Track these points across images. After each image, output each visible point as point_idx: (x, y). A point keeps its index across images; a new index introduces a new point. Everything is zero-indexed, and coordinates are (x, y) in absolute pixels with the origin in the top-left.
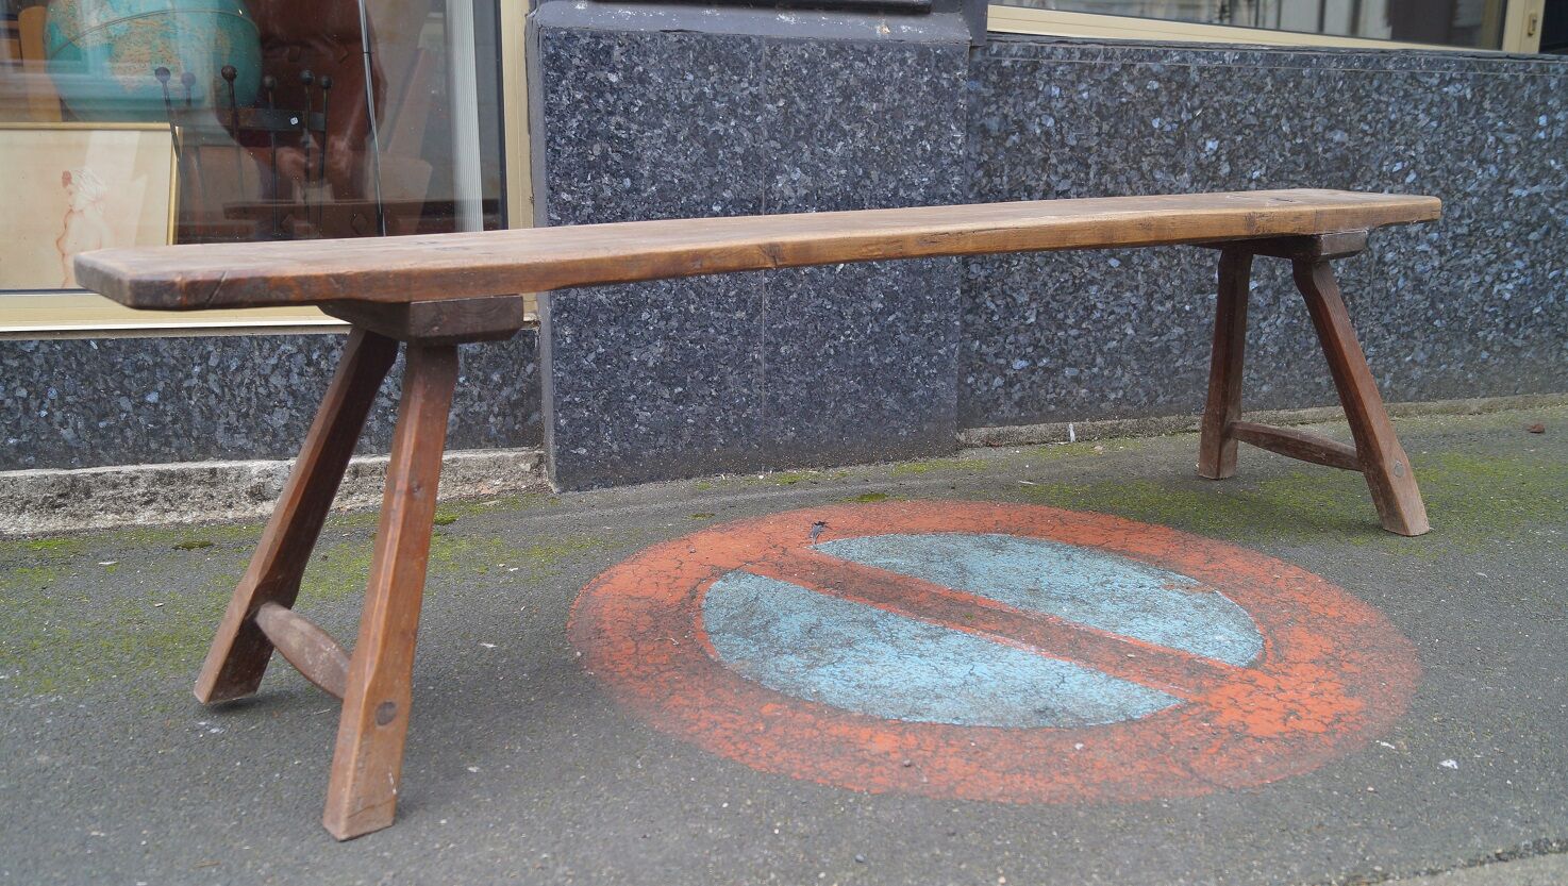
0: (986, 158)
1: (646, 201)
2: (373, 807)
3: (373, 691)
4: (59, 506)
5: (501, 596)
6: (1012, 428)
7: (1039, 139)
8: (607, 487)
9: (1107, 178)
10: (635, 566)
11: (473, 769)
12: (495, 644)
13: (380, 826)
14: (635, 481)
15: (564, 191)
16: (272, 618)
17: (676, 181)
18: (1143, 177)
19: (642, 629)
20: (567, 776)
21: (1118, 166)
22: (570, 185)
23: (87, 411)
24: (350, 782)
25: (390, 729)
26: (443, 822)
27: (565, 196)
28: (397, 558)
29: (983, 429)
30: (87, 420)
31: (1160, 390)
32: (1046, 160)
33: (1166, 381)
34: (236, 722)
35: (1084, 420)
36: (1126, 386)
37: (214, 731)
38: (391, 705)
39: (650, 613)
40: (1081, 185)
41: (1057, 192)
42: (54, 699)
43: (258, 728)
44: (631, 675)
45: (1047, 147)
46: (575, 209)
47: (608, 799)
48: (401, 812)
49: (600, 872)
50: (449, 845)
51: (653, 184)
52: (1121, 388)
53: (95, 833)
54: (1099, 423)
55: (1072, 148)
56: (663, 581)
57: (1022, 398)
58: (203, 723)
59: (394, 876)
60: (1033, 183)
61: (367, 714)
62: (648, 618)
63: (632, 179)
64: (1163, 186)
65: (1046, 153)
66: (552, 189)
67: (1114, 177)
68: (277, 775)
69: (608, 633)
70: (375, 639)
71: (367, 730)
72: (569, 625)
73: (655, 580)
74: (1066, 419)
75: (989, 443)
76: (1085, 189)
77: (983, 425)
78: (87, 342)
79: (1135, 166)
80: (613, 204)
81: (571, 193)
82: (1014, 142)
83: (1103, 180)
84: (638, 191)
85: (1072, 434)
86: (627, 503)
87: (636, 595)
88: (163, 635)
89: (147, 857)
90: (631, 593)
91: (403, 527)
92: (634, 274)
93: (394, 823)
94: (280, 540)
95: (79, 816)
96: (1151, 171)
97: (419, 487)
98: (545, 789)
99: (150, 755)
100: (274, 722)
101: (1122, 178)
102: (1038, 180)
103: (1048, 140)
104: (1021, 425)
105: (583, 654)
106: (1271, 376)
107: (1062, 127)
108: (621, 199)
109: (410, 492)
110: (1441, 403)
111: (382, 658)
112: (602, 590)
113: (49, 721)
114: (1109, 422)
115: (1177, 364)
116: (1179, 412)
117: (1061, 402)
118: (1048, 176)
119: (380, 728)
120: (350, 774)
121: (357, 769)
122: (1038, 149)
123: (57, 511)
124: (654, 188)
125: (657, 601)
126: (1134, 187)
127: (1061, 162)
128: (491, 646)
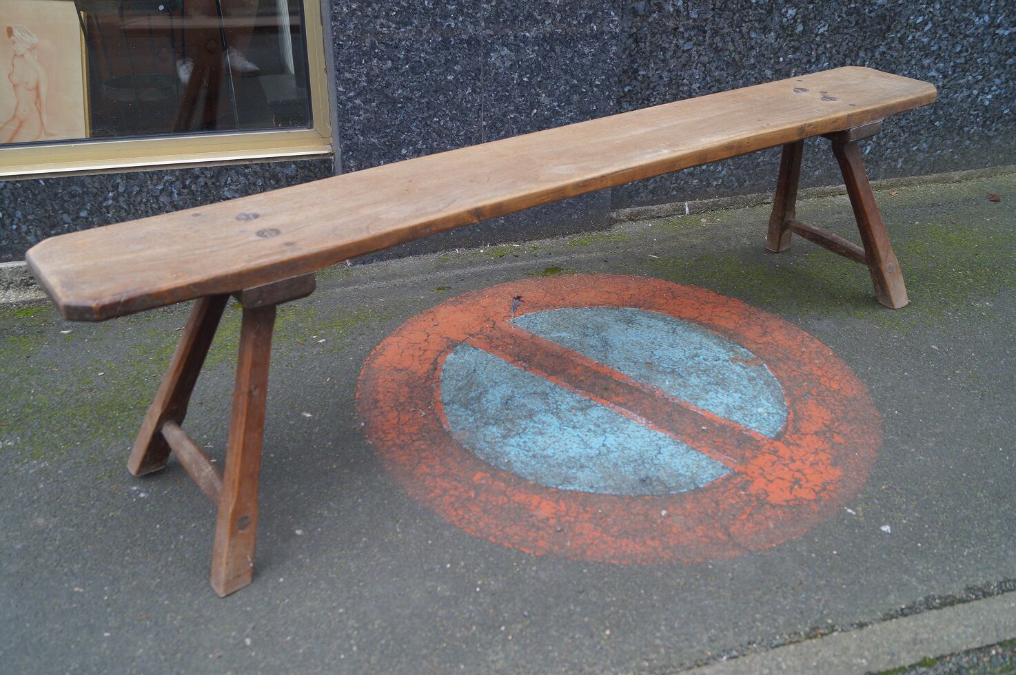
0: (635, 30)
1: (402, 75)
2: (239, 576)
3: (235, 513)
4: (31, 284)
5: (315, 367)
6: (647, 207)
7: (672, 15)
8: (382, 260)
9: (718, 38)
10: (397, 339)
11: (299, 532)
12: (311, 413)
13: (243, 586)
14: (400, 256)
15: (347, 71)
16: (172, 434)
17: (423, 61)
18: (743, 37)
19: (402, 399)
20: (354, 539)
21: (726, 31)
22: (351, 67)
23: (42, 224)
24: (224, 565)
25: (246, 531)
26: (281, 580)
27: (347, 75)
28: (245, 434)
29: (628, 209)
30: (43, 229)
31: (747, 178)
32: (676, 29)
33: (751, 172)
34: (154, 485)
35: (695, 200)
36: (724, 176)
37: (142, 495)
38: (246, 518)
39: (407, 385)
40: (700, 45)
41: (683, 50)
42: (43, 466)
43: (168, 492)
44: (394, 445)
45: (677, 20)
46: (354, 83)
47: (378, 559)
48: (256, 573)
49: (373, 625)
50: (285, 600)
51: (407, 64)
52: (721, 178)
53: (76, 589)
54: (705, 201)
55: (695, 20)
56: (417, 354)
57: (654, 188)
58: (135, 488)
59: (253, 628)
60: (667, 46)
61: (232, 526)
62: (407, 389)
63: (393, 61)
64: (756, 43)
65: (676, 24)
66: (339, 71)
67: (723, 39)
68: (182, 537)
69: (380, 404)
70: (234, 482)
71: (233, 534)
72: (357, 396)
73: (411, 352)
74: (684, 200)
75: (632, 218)
76: (703, 47)
77: (629, 206)
78: (37, 181)
79: (738, 30)
80: (380, 79)
81: (352, 73)
82: (655, 18)
83: (715, 41)
84: (397, 69)
85: (687, 209)
86: (395, 276)
87: (399, 367)
89: (109, 610)
90: (396, 365)
91: (247, 415)
93: (252, 582)
94: (172, 389)
95: (66, 574)
96: (748, 33)
97: (255, 388)
98: (342, 550)
99: (105, 517)
100: (178, 487)
101: (728, 39)
102: (671, 43)
103: (678, 16)
104: (653, 205)
105: (365, 425)
106: (821, 164)
107: (688, 6)
108: (386, 75)
109: (250, 393)
110: (934, 175)
111: (239, 492)
112: (380, 360)
113: (42, 486)
114: (712, 200)
115: (759, 160)
116: (759, 191)
117: (680, 189)
118: (677, 40)
119: (240, 532)
120: (224, 560)
121: (228, 558)
122: (671, 22)
123: (30, 287)
124: (407, 66)
125: (412, 373)
126: (736, 44)
127: (687, 30)
128: (309, 415)
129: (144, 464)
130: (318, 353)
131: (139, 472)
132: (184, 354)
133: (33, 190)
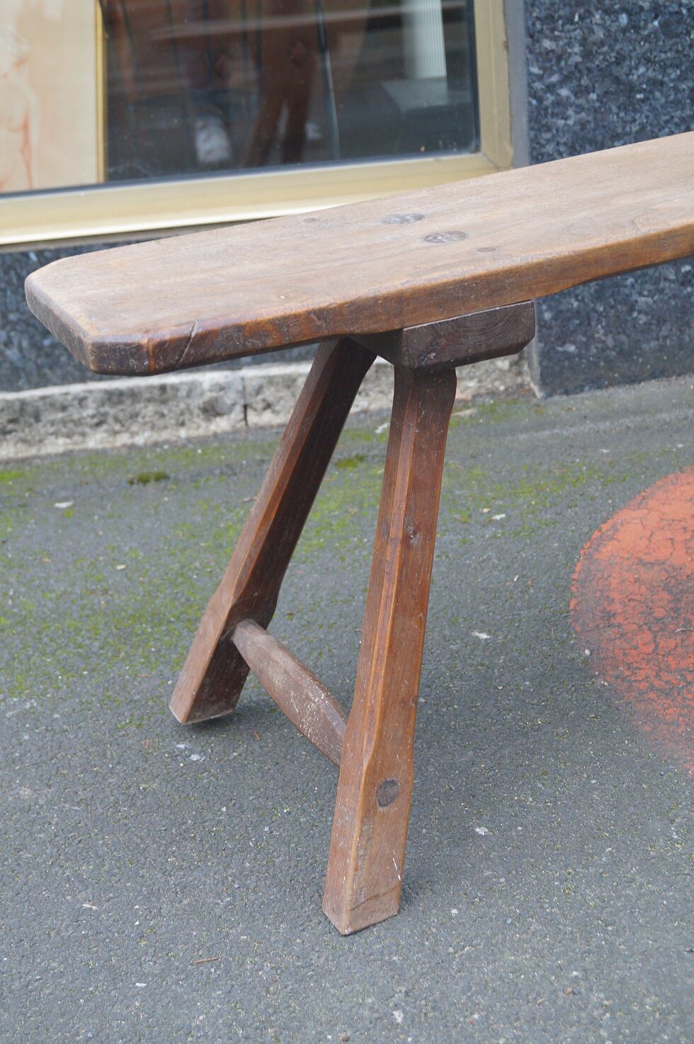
1: (647, 39)
2: (376, 897)
3: (372, 770)
4: (10, 432)
5: (489, 559)
8: (600, 387)
10: (639, 513)
11: (481, 831)
12: (489, 633)
13: (385, 916)
14: (633, 380)
15: (547, 37)
16: (250, 640)
17: (684, 11)
19: (659, 613)
20: (589, 847)
22: (553, 30)
23: (31, 330)
24: (351, 872)
25: (392, 810)
26: (454, 911)
27: (547, 44)
28: (394, 618)
30: (31, 338)
34: (215, 742)
37: (195, 757)
38: (393, 783)
39: (667, 588)
42: (28, 705)
43: (240, 755)
44: (652, 688)
46: (559, 58)
47: (641, 886)
48: (406, 896)
49: (642, 1005)
50: (464, 948)
51: (656, 17)
53: (86, 905)
56: (680, 537)
58: (182, 746)
59: (407, 993)
61: (367, 796)
62: (666, 596)
63: (629, 14)
66: (531, 36)
68: (267, 829)
69: (618, 619)
70: (372, 712)
71: (368, 812)
72: (572, 607)
73: (669, 535)
78: (25, 255)
80: (605, 49)
81: (556, 39)
84: (636, 28)
86: (626, 412)
87: (647, 559)
88: (130, 612)
89: (143, 943)
90: (640, 555)
91: (399, 581)
92: (668, 254)
93: (399, 912)
94: (255, 557)
95: (68, 880)
97: (415, 533)
98: (566, 866)
99: (132, 791)
100: (256, 747)
105: (592, 652)
108: (616, 40)
109: (406, 540)
111: (380, 733)
112: (609, 549)
113: (26, 737)
119: (380, 809)
120: (351, 862)
121: (358, 857)
123: (8, 437)
124: (656, 23)
125: (675, 569)
128: (484, 636)
129: (199, 702)
130: (494, 537)
131: (189, 717)
132: (279, 487)
133: (19, 270)
